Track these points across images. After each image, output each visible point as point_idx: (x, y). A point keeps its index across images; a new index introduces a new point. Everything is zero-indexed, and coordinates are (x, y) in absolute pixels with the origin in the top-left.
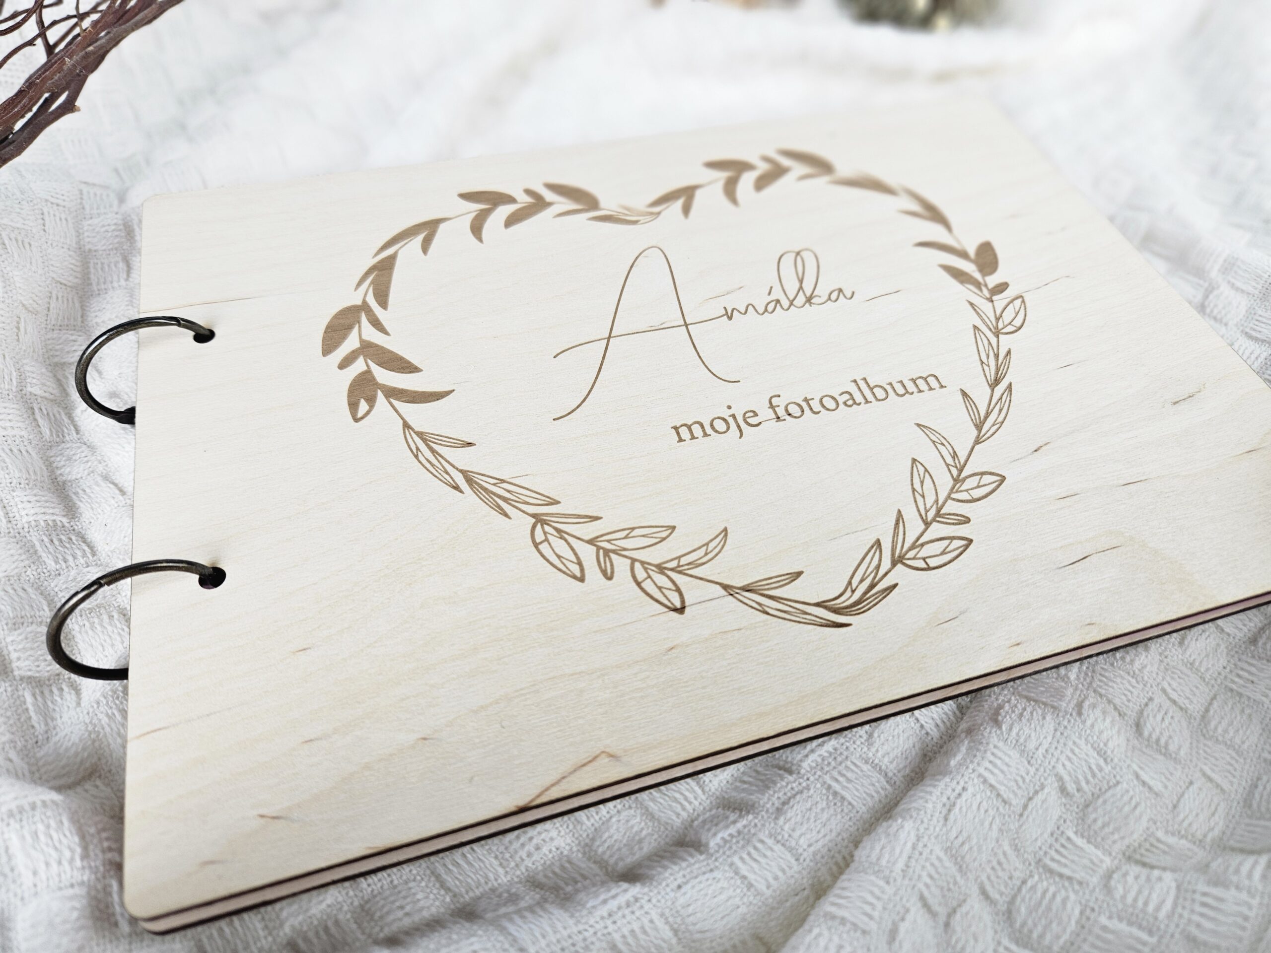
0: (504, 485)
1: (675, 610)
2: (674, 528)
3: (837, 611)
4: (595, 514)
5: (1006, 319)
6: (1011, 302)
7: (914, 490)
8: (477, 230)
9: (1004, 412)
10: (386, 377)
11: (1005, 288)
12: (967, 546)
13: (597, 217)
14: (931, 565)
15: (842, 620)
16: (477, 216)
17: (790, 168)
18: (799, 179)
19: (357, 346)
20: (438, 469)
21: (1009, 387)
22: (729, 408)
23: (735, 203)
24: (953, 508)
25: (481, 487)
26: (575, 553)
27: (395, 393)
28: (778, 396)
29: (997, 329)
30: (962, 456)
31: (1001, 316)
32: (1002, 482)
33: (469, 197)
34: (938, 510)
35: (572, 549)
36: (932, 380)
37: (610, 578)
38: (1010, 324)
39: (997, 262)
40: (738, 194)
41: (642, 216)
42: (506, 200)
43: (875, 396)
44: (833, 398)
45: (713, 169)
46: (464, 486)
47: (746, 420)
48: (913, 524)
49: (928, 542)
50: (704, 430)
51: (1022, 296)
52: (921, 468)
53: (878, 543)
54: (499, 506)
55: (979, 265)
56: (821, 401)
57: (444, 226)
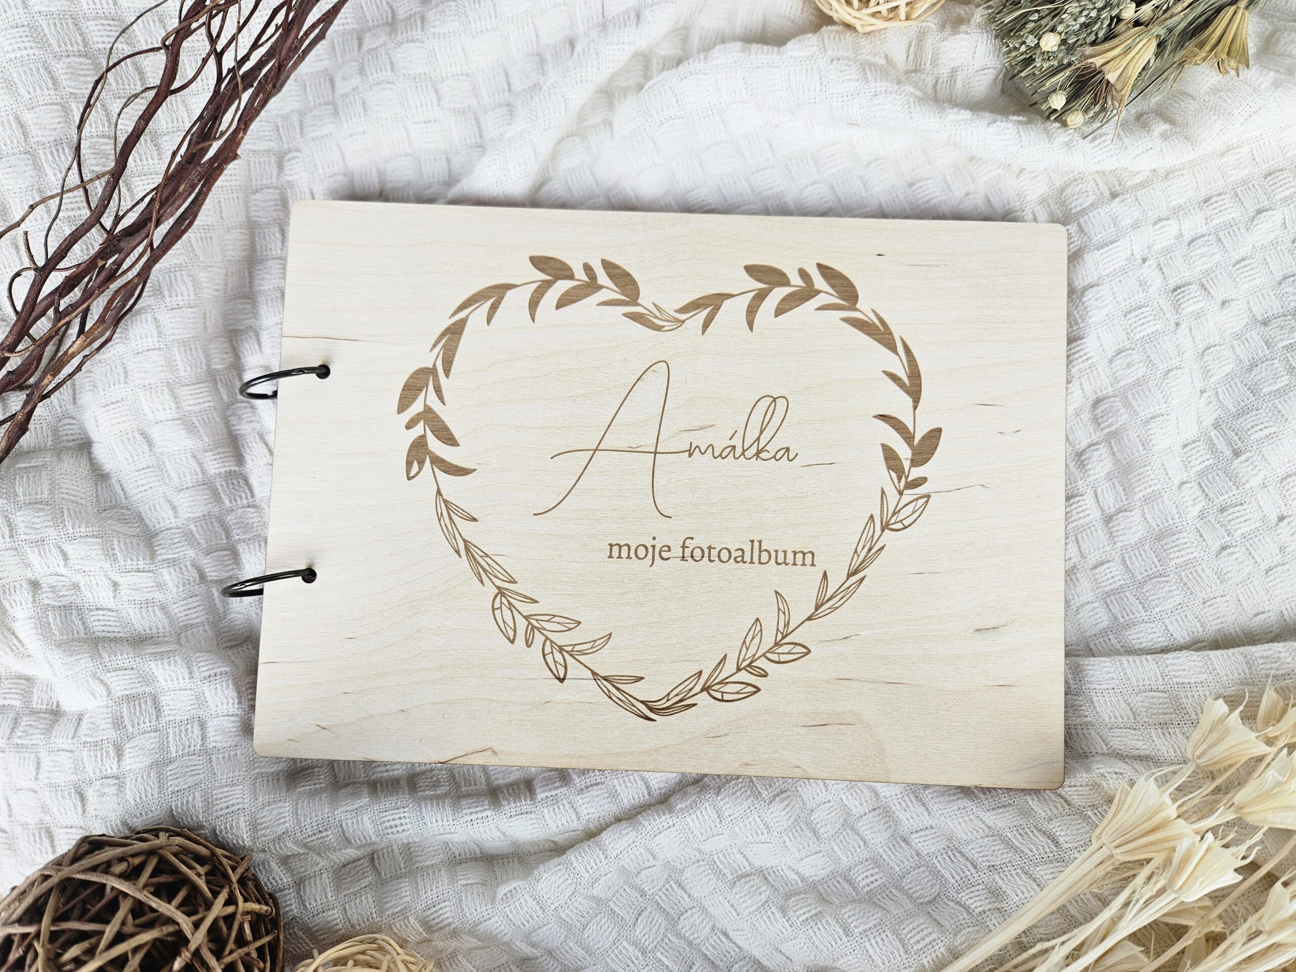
0: (488, 559)
1: (558, 679)
2: (580, 623)
3: (651, 709)
4: (536, 598)
5: (901, 516)
6: (917, 499)
7: (744, 642)
8: (534, 305)
9: (844, 599)
10: (435, 445)
11: (921, 485)
12: (755, 693)
13: (632, 313)
14: (725, 698)
15: (653, 716)
16: (538, 287)
17: (819, 292)
18: (819, 309)
19: (421, 409)
20: (451, 533)
21: (862, 579)
22: (654, 539)
23: (751, 325)
24: (762, 663)
25: (473, 556)
26: (514, 623)
27: (438, 462)
28: (692, 539)
29: (887, 524)
30: (792, 626)
31: (899, 511)
32: (807, 654)
33: (538, 262)
34: (752, 662)
35: (514, 619)
36: (809, 556)
37: (529, 646)
38: (901, 521)
39: (933, 454)
40: (758, 314)
41: (669, 321)
42: (566, 273)
43: (760, 559)
44: (729, 552)
45: (751, 276)
46: (463, 552)
47: (661, 553)
48: (730, 667)
49: (731, 683)
50: (629, 553)
51: (929, 497)
52: (758, 628)
53: (700, 673)
54: (479, 574)
55: (913, 455)
56: (720, 552)
57: (510, 294)
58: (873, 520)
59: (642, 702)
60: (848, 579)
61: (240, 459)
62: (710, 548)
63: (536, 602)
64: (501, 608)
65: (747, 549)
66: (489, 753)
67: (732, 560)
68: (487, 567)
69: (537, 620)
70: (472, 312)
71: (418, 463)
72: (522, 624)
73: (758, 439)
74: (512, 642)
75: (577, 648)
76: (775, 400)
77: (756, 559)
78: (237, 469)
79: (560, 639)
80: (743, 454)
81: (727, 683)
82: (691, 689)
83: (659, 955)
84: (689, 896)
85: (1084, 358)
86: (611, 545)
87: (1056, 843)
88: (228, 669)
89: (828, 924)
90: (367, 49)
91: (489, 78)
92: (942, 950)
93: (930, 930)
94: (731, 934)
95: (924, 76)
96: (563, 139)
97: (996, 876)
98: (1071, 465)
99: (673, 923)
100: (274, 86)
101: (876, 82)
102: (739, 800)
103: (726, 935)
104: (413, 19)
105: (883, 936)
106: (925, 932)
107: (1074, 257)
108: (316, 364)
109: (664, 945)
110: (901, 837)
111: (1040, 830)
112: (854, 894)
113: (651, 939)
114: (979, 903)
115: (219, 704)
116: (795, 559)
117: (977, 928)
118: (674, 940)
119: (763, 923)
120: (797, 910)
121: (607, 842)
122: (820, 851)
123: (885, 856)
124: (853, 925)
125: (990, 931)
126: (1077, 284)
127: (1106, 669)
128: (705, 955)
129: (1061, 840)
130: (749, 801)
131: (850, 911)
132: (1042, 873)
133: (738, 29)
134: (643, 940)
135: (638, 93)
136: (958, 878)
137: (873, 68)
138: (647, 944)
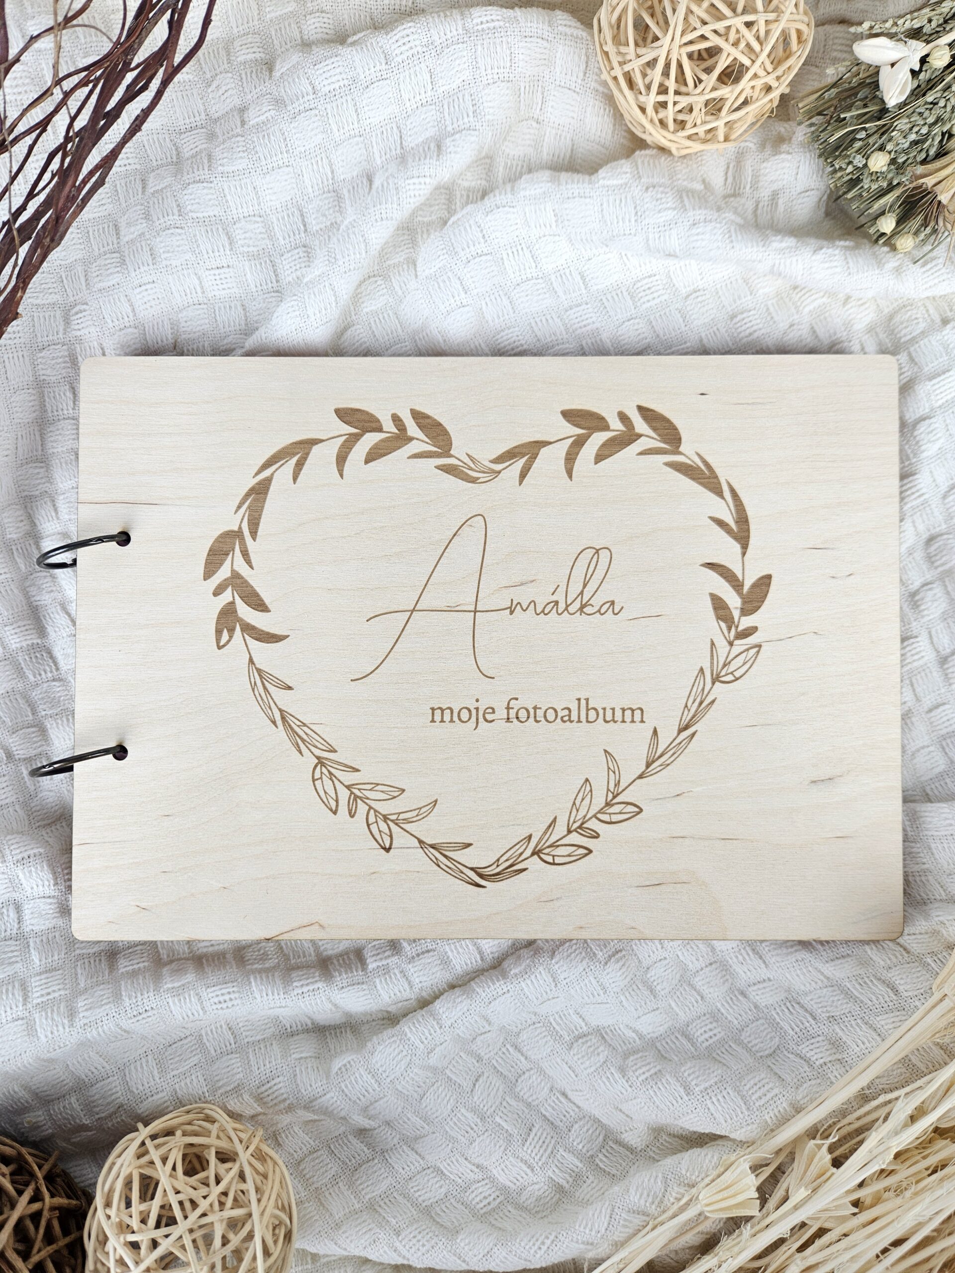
0: (305, 729)
1: (384, 848)
2: (403, 791)
3: (481, 876)
4: (357, 767)
5: (732, 668)
6: (748, 650)
7: (574, 803)
8: (341, 460)
9: (676, 755)
10: (244, 611)
11: (751, 634)
12: (586, 855)
13: (444, 465)
14: (556, 861)
15: (482, 882)
16: (345, 441)
17: (640, 436)
18: (641, 454)
19: (229, 574)
20: (266, 704)
21: (693, 734)
22: (477, 701)
23: (570, 473)
24: (593, 824)
25: (290, 726)
26: (336, 793)
27: (249, 629)
28: (517, 699)
29: (718, 676)
30: (623, 785)
31: (730, 663)
32: (638, 813)
33: (344, 415)
34: (583, 823)
35: (335, 790)
36: (638, 714)
37: (352, 816)
38: (732, 673)
39: (763, 602)
40: (577, 461)
41: (484, 472)
42: (374, 425)
43: (587, 718)
44: (556, 711)
45: (568, 421)
46: (279, 722)
47: (484, 715)
48: (560, 829)
49: (562, 845)
50: (452, 716)
51: (760, 646)
52: (588, 788)
53: (530, 837)
54: (298, 744)
55: (744, 602)
56: (545, 712)
57: (316, 449)
58: (703, 673)
59: (472, 869)
60: (678, 734)
61: (42, 631)
62: (535, 708)
63: (358, 770)
64: (321, 778)
65: (574, 707)
66: (316, 927)
67: (559, 720)
68: (305, 737)
69: (359, 789)
70: (277, 470)
71: (228, 631)
72: (344, 794)
73: (582, 593)
74: (335, 813)
75: (402, 816)
76: (597, 551)
77: (583, 718)
78: (39, 641)
79: (384, 808)
80: (566, 609)
81: (558, 846)
82: (521, 854)
83: (498, 1119)
84: (526, 1058)
85: (917, 494)
86: (433, 709)
87: (896, 992)
88: (42, 850)
89: (669, 1083)
90: (152, 191)
91: (283, 218)
92: (784, 1105)
93: (771, 1085)
94: (570, 1094)
95: (743, 200)
96: (365, 280)
97: (836, 1027)
98: (905, 606)
99: (511, 1085)
100: (52, 240)
101: (694, 209)
102: (574, 963)
103: (564, 1094)
104: (199, 157)
105: (725, 1093)
106: (767, 1087)
107: (906, 389)
108: (115, 531)
109: (502, 1109)
110: (738, 990)
111: (879, 979)
112: (693, 1049)
113: (490, 1104)
114: (820, 1055)
115: (35, 887)
116: (623, 716)
117: (819, 1081)
118: (513, 1102)
119: (602, 1084)
120: (636, 1070)
121: (441, 1011)
122: (657, 1009)
123: (723, 1011)
124: (693, 1083)
125: (832, 1083)
126: (907, 417)
127: (944, 815)
128: (544, 1116)
129: (901, 988)
130: (584, 963)
131: (690, 1068)
132: (883, 1023)
133: (545, 156)
134: (481, 1106)
135: (442, 230)
136: (797, 1029)
137: (690, 195)
138: (485, 1109)
